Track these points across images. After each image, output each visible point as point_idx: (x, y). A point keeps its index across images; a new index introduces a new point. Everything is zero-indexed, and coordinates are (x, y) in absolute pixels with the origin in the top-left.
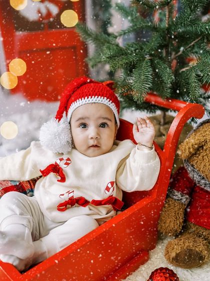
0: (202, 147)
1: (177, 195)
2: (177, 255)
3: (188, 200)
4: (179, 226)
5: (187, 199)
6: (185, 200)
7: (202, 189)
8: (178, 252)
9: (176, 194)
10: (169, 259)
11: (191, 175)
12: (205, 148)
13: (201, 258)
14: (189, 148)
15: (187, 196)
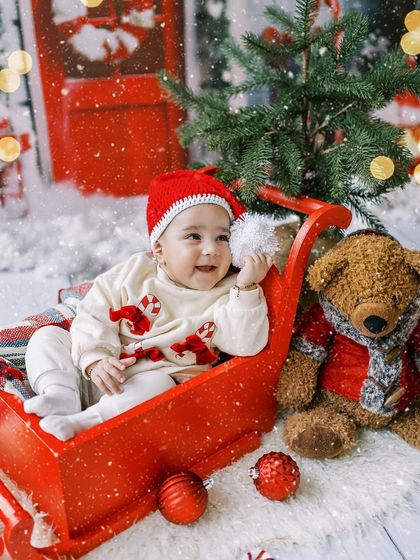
0: (341, 270)
1: (305, 347)
2: (300, 436)
3: (324, 355)
4: (308, 394)
5: (321, 352)
6: (317, 354)
7: (345, 338)
8: (301, 431)
9: (305, 344)
10: (288, 442)
11: (327, 316)
12: (345, 273)
13: (339, 443)
14: (322, 272)
15: (322, 349)
